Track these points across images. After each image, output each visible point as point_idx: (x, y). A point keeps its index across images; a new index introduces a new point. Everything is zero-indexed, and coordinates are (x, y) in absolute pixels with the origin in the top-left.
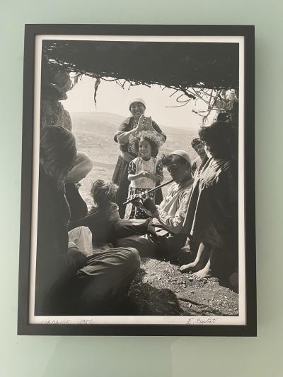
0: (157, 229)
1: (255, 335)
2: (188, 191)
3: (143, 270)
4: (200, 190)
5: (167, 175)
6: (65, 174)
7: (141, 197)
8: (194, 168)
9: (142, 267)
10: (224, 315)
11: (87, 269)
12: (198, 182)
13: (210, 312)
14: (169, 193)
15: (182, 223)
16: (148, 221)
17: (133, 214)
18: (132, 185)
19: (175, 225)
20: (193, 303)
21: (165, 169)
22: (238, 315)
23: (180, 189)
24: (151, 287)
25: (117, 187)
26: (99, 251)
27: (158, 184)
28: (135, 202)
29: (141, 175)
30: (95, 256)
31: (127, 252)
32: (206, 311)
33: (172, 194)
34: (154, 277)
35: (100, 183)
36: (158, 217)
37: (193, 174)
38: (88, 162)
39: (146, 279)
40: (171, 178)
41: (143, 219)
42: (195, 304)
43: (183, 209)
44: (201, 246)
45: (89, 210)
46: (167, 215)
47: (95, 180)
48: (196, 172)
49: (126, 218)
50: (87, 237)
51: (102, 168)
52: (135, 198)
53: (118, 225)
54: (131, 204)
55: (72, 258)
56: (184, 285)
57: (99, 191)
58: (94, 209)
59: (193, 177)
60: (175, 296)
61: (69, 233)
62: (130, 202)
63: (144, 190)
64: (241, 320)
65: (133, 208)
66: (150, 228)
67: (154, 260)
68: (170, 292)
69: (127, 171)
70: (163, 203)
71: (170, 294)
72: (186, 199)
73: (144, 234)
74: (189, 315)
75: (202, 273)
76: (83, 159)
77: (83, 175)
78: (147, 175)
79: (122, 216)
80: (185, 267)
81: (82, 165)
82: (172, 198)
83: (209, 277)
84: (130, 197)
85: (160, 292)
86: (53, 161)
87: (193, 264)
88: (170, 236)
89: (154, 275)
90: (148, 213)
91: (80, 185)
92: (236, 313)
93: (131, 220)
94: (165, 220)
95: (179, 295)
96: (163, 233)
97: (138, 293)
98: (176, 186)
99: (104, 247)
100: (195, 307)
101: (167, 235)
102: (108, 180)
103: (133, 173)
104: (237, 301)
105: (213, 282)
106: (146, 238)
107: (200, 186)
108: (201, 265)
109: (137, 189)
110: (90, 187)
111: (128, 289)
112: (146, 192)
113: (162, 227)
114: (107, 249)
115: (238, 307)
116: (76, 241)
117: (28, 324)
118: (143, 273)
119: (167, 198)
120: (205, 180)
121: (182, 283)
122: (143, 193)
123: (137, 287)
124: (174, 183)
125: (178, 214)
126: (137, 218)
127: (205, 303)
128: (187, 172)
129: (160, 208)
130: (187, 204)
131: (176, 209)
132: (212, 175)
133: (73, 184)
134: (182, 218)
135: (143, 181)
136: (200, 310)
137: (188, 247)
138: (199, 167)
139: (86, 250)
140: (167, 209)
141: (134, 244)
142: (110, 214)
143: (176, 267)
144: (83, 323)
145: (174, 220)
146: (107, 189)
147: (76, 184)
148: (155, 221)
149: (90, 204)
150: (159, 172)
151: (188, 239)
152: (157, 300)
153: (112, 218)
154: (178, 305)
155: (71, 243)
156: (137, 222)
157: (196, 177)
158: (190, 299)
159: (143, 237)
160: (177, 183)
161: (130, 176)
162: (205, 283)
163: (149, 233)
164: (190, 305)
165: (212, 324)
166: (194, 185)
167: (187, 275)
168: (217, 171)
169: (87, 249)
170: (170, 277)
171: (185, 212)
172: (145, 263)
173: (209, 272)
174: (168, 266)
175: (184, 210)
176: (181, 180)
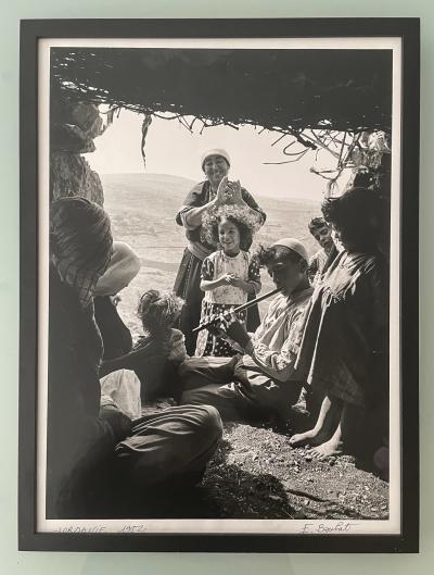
0: (250, 373)
1: (416, 550)
2: (303, 309)
3: (226, 444)
4: (324, 306)
5: (267, 280)
6: (94, 280)
7: (222, 319)
8: (314, 269)
9: (226, 437)
10: (365, 518)
11: (133, 442)
12: (321, 293)
13: (341, 513)
14: (270, 313)
15: (293, 363)
16: (236, 361)
17: (209, 348)
18: (208, 298)
19: (281, 367)
20: (311, 498)
21: (264, 272)
22: (387, 518)
23: (289, 305)
24: (241, 471)
25: (182, 302)
26: (152, 411)
27: (251, 296)
28: (213, 327)
29: (223, 282)
30: (145, 419)
31: (200, 413)
32: (333, 512)
33: (276, 313)
34: (246, 454)
35: (153, 296)
36: (251, 353)
37: (312, 279)
38: (133, 259)
39: (231, 459)
40: (274, 286)
41: (226, 356)
42: (316, 499)
43: (294, 339)
44: (326, 403)
45: (135, 342)
46: (268, 349)
47: (143, 290)
48: (317, 276)
49: (197, 356)
50: (131, 387)
51: (155, 270)
52: (214, 321)
53: (184, 366)
54: (206, 331)
55: (106, 423)
56: (296, 469)
57: (151, 309)
58: (143, 341)
59: (312, 285)
60: (282, 486)
61: (101, 380)
62: (203, 327)
63: (228, 307)
64: (392, 526)
65: (210, 339)
66: (238, 371)
67: (245, 427)
68: (273, 479)
69: (199, 274)
70: (260, 329)
71: (273, 484)
72: (299, 323)
73: (228, 382)
74: (305, 518)
75: (326, 448)
76: (123, 255)
77: (123, 283)
78: (233, 282)
79: (191, 351)
80: (298, 437)
81: (122, 266)
82: (275, 321)
83: (339, 455)
84: (205, 319)
85: (256, 481)
86: (72, 259)
87: (312, 433)
88: (273, 385)
89: (246, 451)
90: (235, 346)
91: (118, 299)
92: (385, 514)
93: (206, 359)
94: (264, 359)
95: (287, 485)
96: (260, 380)
97: (219, 481)
98: (282, 301)
99: (161, 405)
100: (314, 505)
101: (268, 383)
102: (166, 289)
103: (208, 278)
104: (387, 495)
105: (345, 462)
106: (233, 388)
107: (324, 299)
108: (325, 435)
109: (216, 306)
110: (136, 302)
111: (201, 474)
112: (232, 310)
113: (260, 370)
114: (166, 408)
115: (387, 504)
116: (113, 394)
117: (35, 532)
118: (227, 447)
119: (268, 321)
120: (333, 289)
121: (293, 465)
122: (226, 313)
123: (217, 472)
124: (280, 295)
125: (285, 348)
126: (216, 355)
127: (331, 498)
128: (301, 275)
129: (256, 338)
130: (302, 331)
131: (282, 339)
132: (345, 281)
133: (108, 297)
134: (293, 355)
135: (225, 292)
136: (323, 510)
137: (302, 404)
138: (321, 269)
139: (130, 410)
140: (267, 340)
141: (212, 399)
142: (171, 348)
143: (283, 438)
144: (126, 531)
145: (279, 358)
146: (165, 306)
147: (112, 298)
148: (246, 360)
149: (137, 332)
150: (253, 276)
151: (303, 391)
152: (252, 494)
153: (174, 354)
154: (286, 500)
155: (105, 398)
156: (216, 362)
157: (317, 284)
158: (306, 491)
159: (226, 387)
160: (285, 294)
161: (204, 283)
162: (332, 464)
163: (236, 379)
164: (306, 502)
165: (345, 532)
166: (314, 298)
167: (301, 452)
168: (353, 273)
169: (133, 407)
170: (273, 455)
171: (299, 345)
172: (230, 431)
173: (339, 446)
174: (269, 436)
175: (297, 341)
176: (291, 290)
